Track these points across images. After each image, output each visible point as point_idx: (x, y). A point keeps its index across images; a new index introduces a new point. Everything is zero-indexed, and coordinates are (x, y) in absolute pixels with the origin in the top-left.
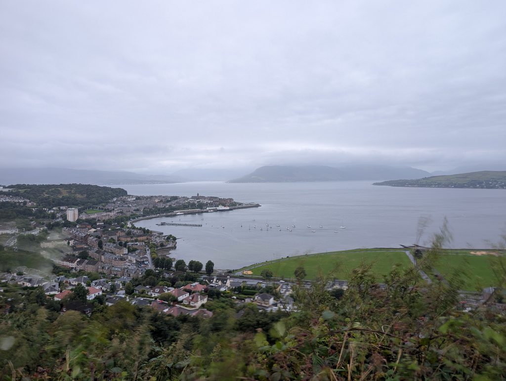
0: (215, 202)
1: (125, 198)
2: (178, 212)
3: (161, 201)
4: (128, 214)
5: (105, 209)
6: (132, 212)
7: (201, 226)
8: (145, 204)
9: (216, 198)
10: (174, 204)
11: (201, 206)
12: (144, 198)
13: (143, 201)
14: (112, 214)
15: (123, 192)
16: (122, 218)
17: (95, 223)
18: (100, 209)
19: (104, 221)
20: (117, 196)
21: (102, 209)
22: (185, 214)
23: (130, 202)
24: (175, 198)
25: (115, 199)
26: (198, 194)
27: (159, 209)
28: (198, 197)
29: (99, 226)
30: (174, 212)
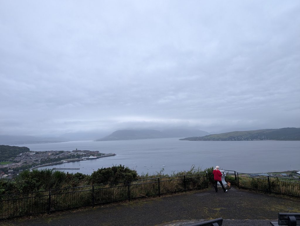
0: (87, 153)
1: (28, 153)
2: (64, 161)
3: (53, 154)
4: (30, 164)
5: (14, 161)
6: (33, 162)
7: (79, 169)
8: (42, 156)
9: (88, 151)
10: (61, 156)
11: (79, 156)
12: (41, 152)
13: (40, 155)
14: (19, 164)
15: (26, 149)
16: (26, 167)
17: (7, 171)
18: (10, 161)
19: (13, 169)
20: (23, 152)
21: (12, 161)
22: (69, 162)
23: (31, 156)
24: (62, 152)
25: (21, 154)
26: (77, 149)
27: (51, 160)
28: (77, 151)
29: (10, 173)
30: (61, 161)
